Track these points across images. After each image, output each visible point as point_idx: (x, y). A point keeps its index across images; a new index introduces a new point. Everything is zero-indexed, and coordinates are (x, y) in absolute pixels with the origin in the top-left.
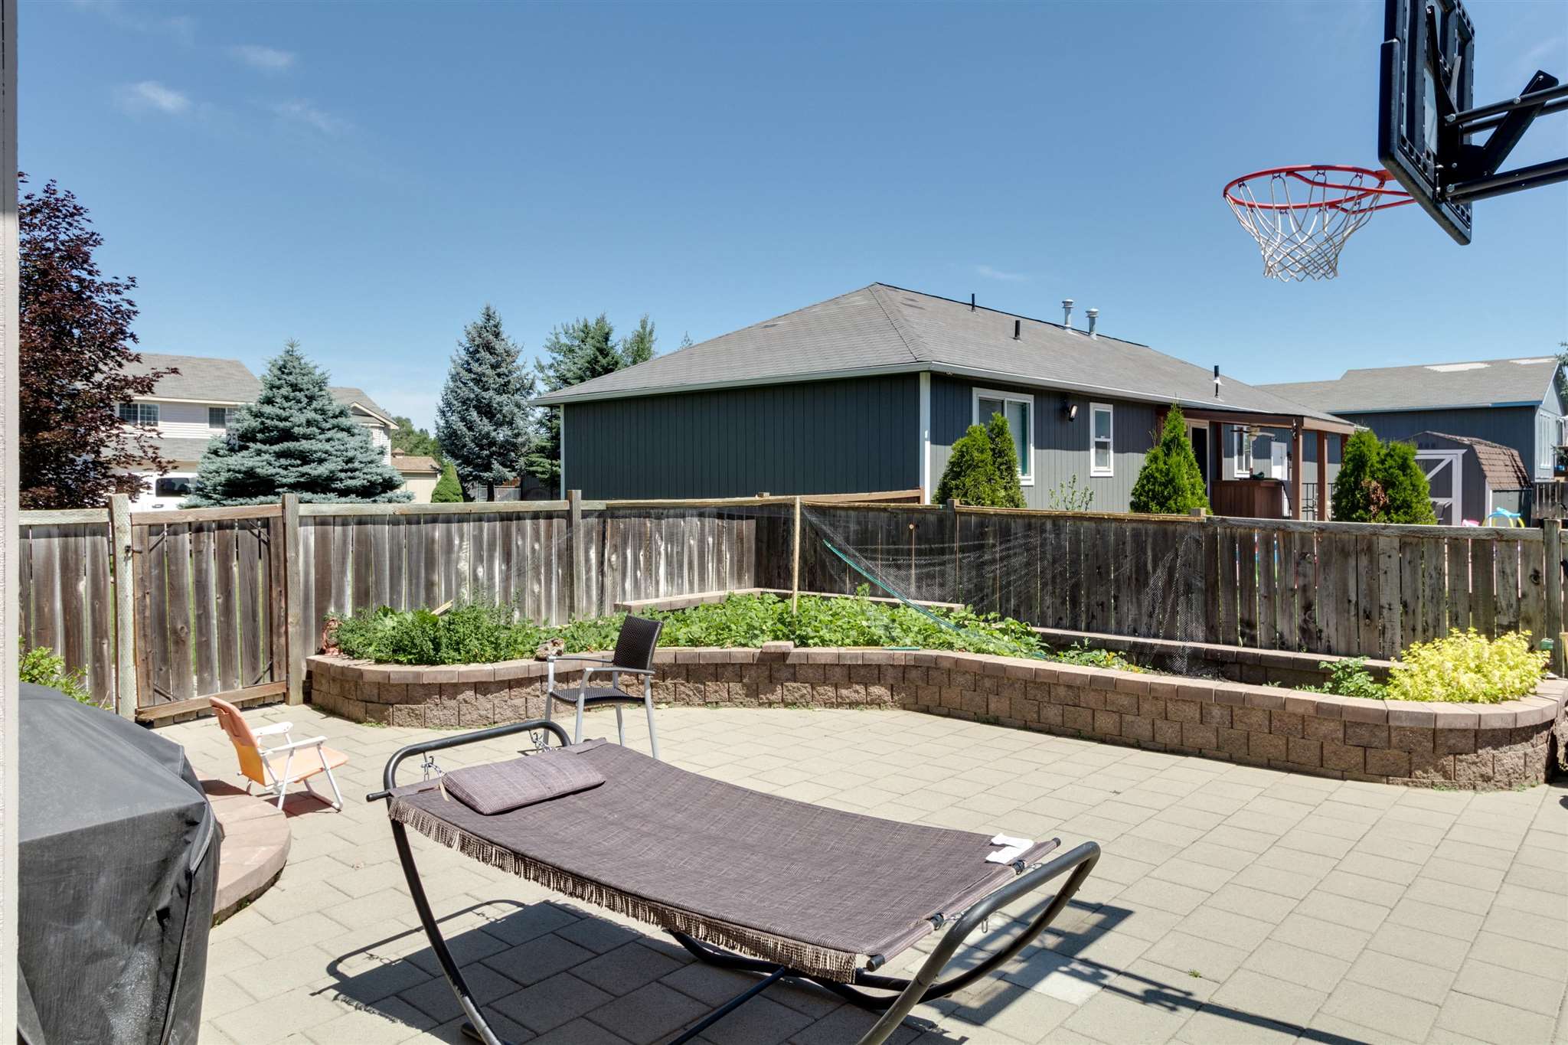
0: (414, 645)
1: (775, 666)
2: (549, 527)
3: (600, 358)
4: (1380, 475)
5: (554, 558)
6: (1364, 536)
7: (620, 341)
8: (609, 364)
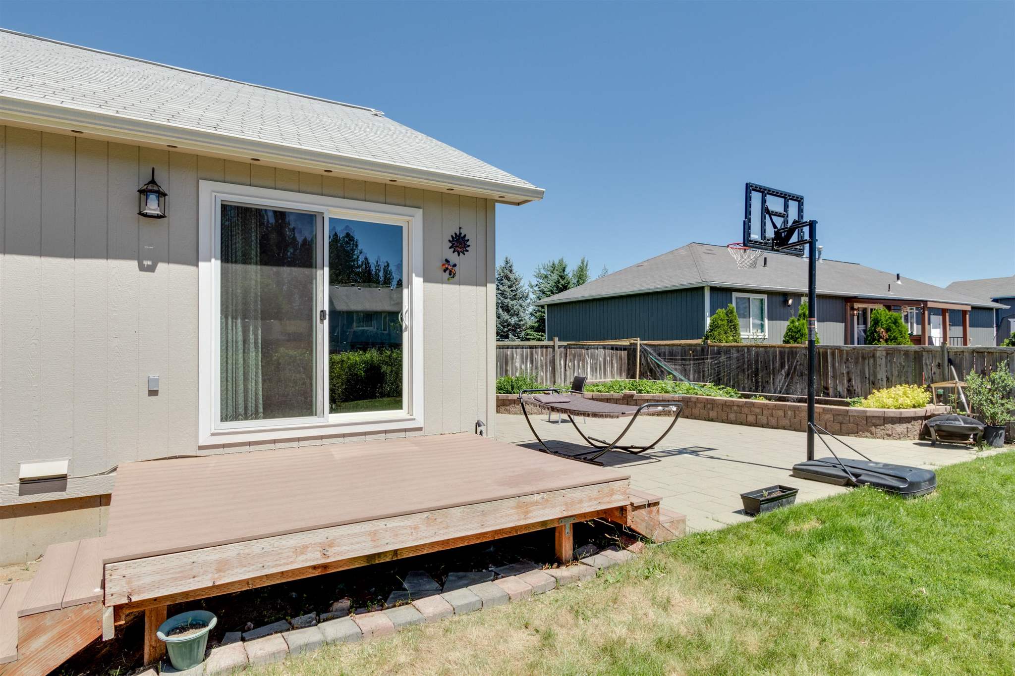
0: (505, 388)
1: (629, 400)
2: (547, 351)
3: (561, 280)
4: (884, 326)
5: (548, 363)
6: (871, 351)
7: (571, 271)
8: (565, 283)
